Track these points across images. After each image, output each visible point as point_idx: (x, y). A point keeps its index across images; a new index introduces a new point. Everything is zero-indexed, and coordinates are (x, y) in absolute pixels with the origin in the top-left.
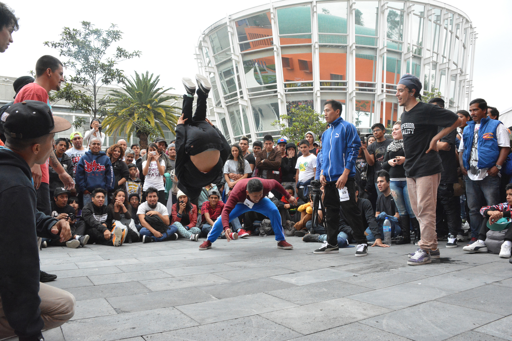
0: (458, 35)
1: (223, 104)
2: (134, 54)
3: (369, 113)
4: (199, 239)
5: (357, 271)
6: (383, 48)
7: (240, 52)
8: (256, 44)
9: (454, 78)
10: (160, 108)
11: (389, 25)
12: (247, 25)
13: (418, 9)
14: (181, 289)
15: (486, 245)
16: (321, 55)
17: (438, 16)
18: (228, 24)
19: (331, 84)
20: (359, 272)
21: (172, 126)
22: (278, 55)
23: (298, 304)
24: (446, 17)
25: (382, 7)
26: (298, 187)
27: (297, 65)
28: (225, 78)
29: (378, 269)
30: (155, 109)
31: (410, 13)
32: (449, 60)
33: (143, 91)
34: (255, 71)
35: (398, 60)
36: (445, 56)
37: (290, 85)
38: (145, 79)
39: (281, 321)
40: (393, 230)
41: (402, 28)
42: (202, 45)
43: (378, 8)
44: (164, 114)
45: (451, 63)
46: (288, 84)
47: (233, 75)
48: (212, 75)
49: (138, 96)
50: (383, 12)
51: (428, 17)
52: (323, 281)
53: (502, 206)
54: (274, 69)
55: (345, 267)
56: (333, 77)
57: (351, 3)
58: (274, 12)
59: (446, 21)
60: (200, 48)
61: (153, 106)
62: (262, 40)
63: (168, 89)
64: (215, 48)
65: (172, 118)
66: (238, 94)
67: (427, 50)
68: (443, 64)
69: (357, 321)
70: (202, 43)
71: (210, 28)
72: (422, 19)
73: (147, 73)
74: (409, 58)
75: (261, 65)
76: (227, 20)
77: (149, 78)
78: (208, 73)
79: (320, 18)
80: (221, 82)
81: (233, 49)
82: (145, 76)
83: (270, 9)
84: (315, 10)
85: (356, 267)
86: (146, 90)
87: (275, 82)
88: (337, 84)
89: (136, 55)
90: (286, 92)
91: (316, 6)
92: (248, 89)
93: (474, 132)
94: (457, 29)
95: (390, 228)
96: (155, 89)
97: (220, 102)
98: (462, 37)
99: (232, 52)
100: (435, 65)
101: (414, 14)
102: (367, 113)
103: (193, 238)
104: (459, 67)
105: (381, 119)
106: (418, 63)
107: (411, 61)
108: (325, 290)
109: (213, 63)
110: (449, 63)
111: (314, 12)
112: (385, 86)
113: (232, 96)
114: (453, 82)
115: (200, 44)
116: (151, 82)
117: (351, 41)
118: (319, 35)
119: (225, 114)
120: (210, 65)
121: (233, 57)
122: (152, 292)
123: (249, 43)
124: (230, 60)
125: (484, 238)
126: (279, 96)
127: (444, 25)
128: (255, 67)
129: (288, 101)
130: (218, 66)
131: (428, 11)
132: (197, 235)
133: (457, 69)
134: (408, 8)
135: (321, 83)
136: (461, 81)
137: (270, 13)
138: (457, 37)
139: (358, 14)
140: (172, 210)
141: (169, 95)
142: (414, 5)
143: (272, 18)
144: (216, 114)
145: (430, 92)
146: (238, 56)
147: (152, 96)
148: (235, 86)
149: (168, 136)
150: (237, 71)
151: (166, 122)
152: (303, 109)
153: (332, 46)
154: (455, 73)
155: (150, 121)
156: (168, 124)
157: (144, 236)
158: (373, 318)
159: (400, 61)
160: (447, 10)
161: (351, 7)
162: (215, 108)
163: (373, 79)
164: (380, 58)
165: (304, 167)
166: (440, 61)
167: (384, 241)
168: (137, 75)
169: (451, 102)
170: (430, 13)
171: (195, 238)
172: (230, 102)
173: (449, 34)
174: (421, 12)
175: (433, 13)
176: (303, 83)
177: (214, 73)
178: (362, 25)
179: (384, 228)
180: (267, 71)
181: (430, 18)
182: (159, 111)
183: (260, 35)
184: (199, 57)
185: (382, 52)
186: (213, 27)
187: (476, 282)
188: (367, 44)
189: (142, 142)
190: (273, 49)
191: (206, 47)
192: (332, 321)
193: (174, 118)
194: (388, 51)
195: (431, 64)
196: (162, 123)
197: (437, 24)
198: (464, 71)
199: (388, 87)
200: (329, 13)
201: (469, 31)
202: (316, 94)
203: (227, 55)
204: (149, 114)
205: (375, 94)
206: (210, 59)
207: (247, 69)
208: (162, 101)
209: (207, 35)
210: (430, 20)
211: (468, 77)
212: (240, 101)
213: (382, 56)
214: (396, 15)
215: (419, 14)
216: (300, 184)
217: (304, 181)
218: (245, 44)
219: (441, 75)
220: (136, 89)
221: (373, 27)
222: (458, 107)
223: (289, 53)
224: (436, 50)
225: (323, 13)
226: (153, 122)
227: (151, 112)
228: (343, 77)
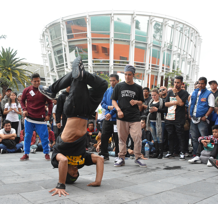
0: (192, 39)
1: (55, 70)
2: (2, 37)
3: (141, 81)
4: (36, 152)
5: (128, 173)
6: (151, 44)
7: (67, 40)
8: (77, 36)
9: (189, 63)
10: (17, 70)
11: (155, 30)
12: (72, 24)
13: (171, 23)
14: (24, 183)
15: (200, 159)
16: (115, 45)
17: (181, 28)
18: (61, 23)
19: (120, 62)
20: (129, 174)
21: (23, 82)
22: (89, 43)
23: (92, 192)
24: (186, 29)
25: (151, 20)
26: (97, 123)
27: (100, 50)
28: (57, 55)
29: (140, 172)
30: (13, 71)
31: (166, 25)
32: (187, 53)
33: (6, 59)
34: (76, 51)
35: (158, 51)
36: (185, 50)
37: (96, 61)
38: (8, 52)
39: (82, 202)
40: (150, 150)
41: (161, 33)
42: (45, 34)
43: (148, 21)
44: (18, 74)
45: (188, 54)
46: (95, 61)
47: (62, 53)
48: (50, 52)
49: (3, 62)
50: (151, 23)
51: (176, 28)
52: (108, 179)
53: (210, 137)
54: (87, 51)
55: (121, 171)
56: (121, 58)
57: (133, 17)
58: (89, 18)
59: (186, 31)
60: (43, 35)
61: (12, 69)
62: (81, 34)
63: (22, 59)
64: (52, 36)
65: (23, 77)
66: (65, 65)
67: (175, 46)
68: (183, 55)
69: (125, 203)
70: (45, 33)
71: (50, 24)
72: (173, 29)
73: (10, 48)
74: (165, 50)
75: (79, 48)
76: (61, 21)
77: (10, 51)
78: (47, 51)
79: (116, 24)
80: (55, 57)
81: (63, 38)
82: (8, 50)
83: (86, 16)
84: (113, 19)
85: (128, 171)
86: (8, 59)
87: (87, 59)
88: (124, 62)
89: (3, 37)
90: (93, 65)
91: (113, 16)
92: (71, 62)
93: (197, 96)
94: (192, 36)
95: (149, 148)
96: (14, 59)
97: (53, 69)
98: (194, 41)
99: (62, 39)
100: (179, 55)
101: (168, 26)
102: (140, 80)
103: (33, 152)
104: (192, 57)
105: (148, 84)
106: (170, 53)
107: (166, 52)
108: (109, 184)
109: (51, 46)
110: (186, 54)
111: (112, 20)
112: (151, 66)
113: (61, 66)
114: (189, 66)
115: (43, 33)
116: (12, 54)
117: (133, 38)
118: (114, 33)
119: (56, 76)
120: (48, 46)
121: (63, 42)
122: (5, 184)
123: (73, 35)
124: (61, 44)
125: (199, 155)
126: (89, 68)
127: (184, 33)
128: (76, 49)
129: (95, 71)
130: (53, 47)
131: (176, 25)
132: (35, 150)
133: (191, 58)
134: (165, 22)
135: (114, 61)
136: (193, 65)
137: (86, 18)
138: (191, 40)
139: (137, 23)
140: (20, 134)
141: (22, 63)
142: (169, 21)
143: (88, 22)
144: (50, 76)
145: (176, 70)
146: (66, 42)
147: (12, 62)
148: (63, 60)
149: (20, 87)
150: (65, 51)
151: (20, 79)
152: (102, 76)
153: (121, 40)
154: (190, 60)
155: (10, 78)
156: (21, 80)
157: (2, 150)
158: (134, 201)
159: (160, 52)
160: (186, 25)
161: (133, 19)
162: (50, 73)
163: (144, 61)
164: (149, 49)
165: (101, 111)
166: (182, 53)
167: (145, 156)
168: (3, 49)
169: (187, 77)
170: (177, 26)
171: (34, 151)
172: (59, 69)
173: (187, 38)
174: (173, 25)
175: (179, 26)
176: (104, 61)
177: (51, 51)
178: (139, 29)
179: (145, 148)
180: (83, 52)
181: (177, 28)
182: (16, 72)
183: (80, 30)
184: (42, 41)
185: (150, 46)
186: (52, 24)
187: (193, 180)
188: (142, 40)
189: (4, 91)
190: (87, 39)
191: (47, 35)
192: (111, 202)
193: (25, 77)
194: (154, 46)
195: (177, 54)
196: (17, 79)
197: (181, 32)
198: (194, 59)
199: (152, 66)
200: (121, 21)
201: (198, 38)
202: (111, 68)
203: (59, 41)
204: (9, 74)
205: (145, 70)
206: (49, 43)
207: (71, 50)
208: (18, 66)
209: (48, 28)
210: (177, 30)
211: (197, 63)
212: (66, 69)
213: (150, 48)
214: (159, 25)
215: (171, 26)
216: (98, 121)
217: (101, 120)
218: (71, 35)
219: (182, 61)
220: (2, 58)
221: (146, 31)
222: (191, 80)
223: (96, 43)
224: (180, 47)
225: (118, 21)
226: (12, 78)
227: (11, 72)
228: (127, 59)
